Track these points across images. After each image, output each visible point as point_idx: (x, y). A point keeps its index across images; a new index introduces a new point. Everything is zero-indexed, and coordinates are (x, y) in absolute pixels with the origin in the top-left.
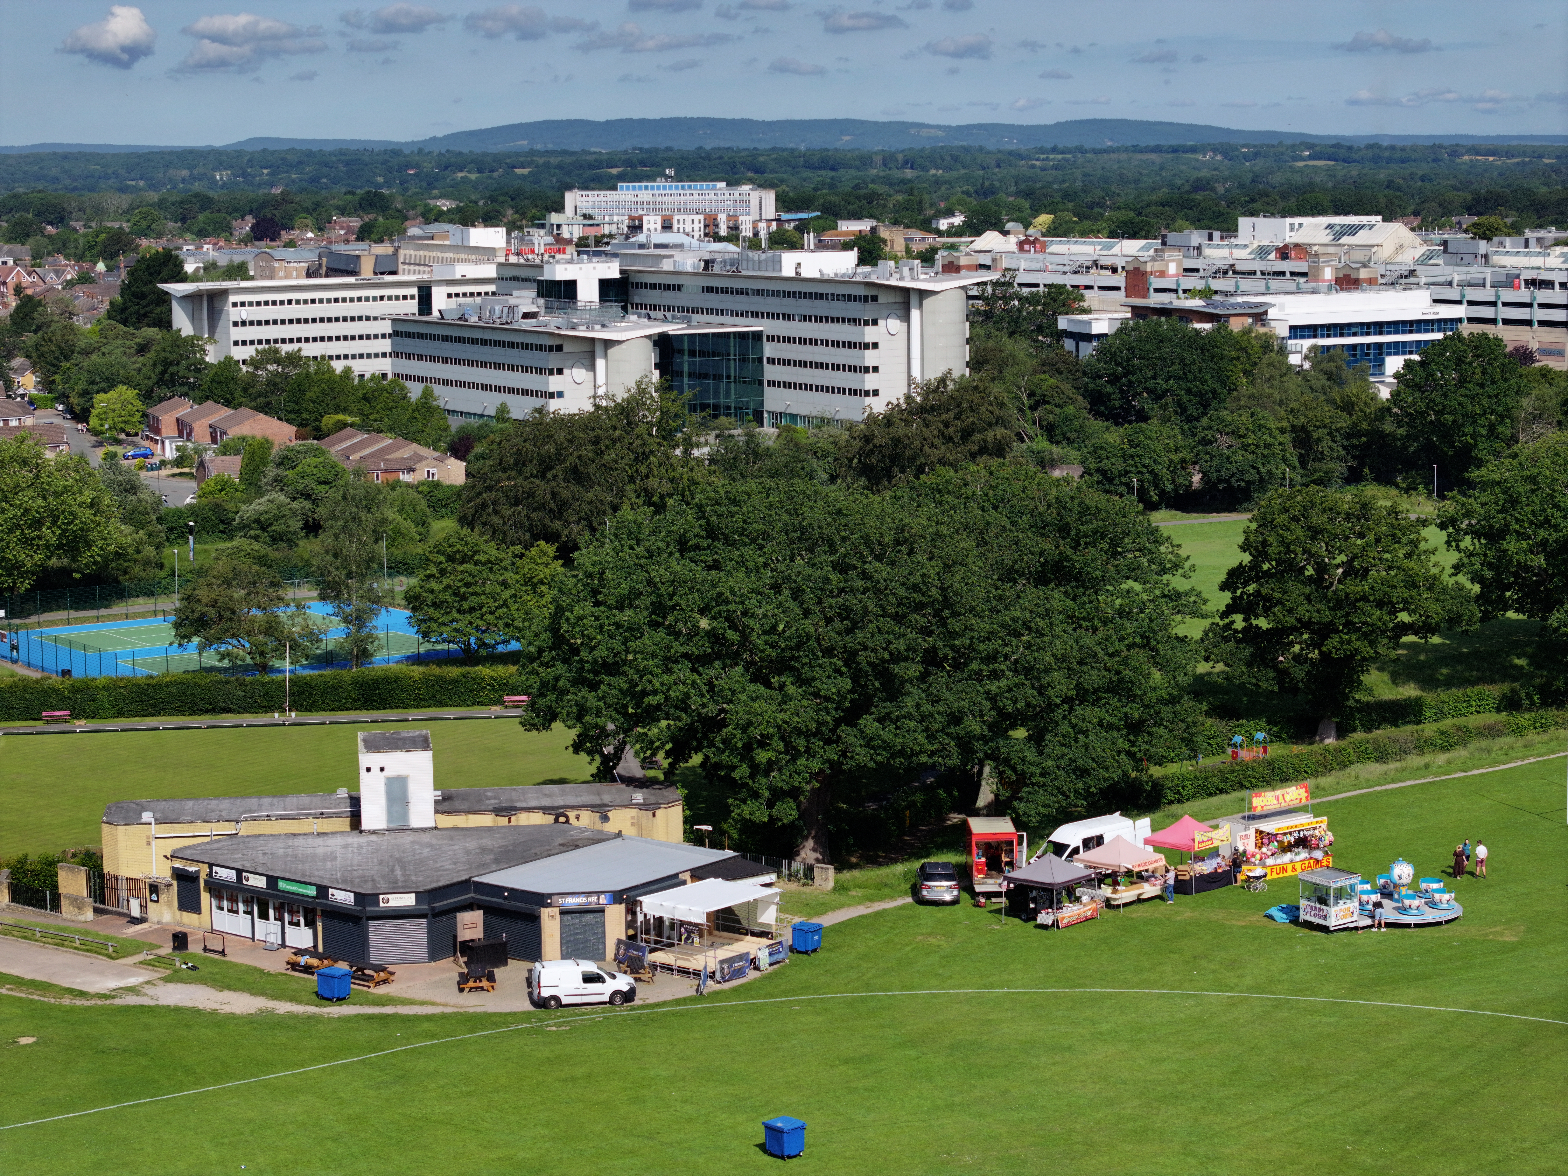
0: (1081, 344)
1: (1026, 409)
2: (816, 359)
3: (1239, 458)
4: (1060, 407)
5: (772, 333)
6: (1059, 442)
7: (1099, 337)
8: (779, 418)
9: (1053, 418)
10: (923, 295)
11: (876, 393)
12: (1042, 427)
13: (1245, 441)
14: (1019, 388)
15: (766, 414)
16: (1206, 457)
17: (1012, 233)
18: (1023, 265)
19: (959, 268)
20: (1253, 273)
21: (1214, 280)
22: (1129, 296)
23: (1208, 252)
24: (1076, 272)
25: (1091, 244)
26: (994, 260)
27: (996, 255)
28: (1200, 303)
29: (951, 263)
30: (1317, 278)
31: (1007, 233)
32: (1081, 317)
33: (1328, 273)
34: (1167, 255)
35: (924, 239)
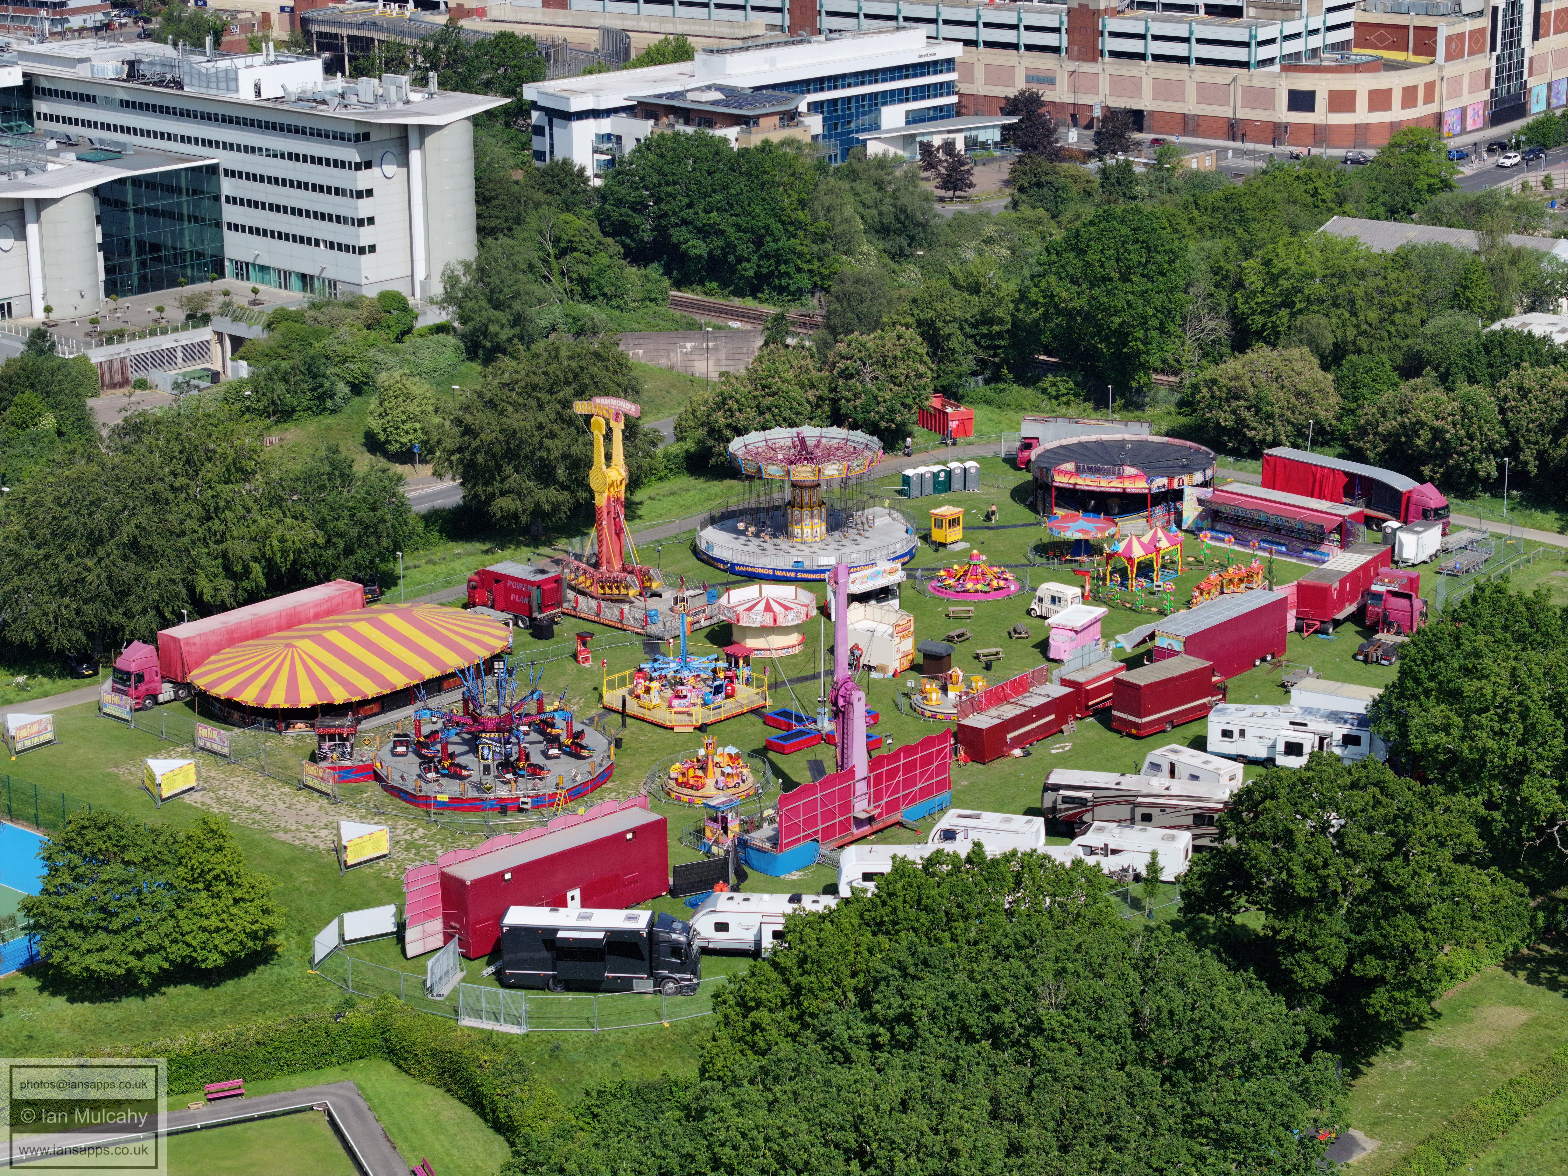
0: (556, 121)
1: (552, 259)
2: (291, 203)
3: (888, 395)
4: (589, 254)
5: (230, 167)
6: (594, 297)
7: (581, 115)
8: (243, 269)
9: (584, 271)
10: (425, 130)
11: (372, 249)
12: (571, 280)
13: (893, 372)
14: (543, 236)
15: (227, 263)
16: (850, 395)
22: (546, 4)
28: (719, 96)
32: (551, 87)
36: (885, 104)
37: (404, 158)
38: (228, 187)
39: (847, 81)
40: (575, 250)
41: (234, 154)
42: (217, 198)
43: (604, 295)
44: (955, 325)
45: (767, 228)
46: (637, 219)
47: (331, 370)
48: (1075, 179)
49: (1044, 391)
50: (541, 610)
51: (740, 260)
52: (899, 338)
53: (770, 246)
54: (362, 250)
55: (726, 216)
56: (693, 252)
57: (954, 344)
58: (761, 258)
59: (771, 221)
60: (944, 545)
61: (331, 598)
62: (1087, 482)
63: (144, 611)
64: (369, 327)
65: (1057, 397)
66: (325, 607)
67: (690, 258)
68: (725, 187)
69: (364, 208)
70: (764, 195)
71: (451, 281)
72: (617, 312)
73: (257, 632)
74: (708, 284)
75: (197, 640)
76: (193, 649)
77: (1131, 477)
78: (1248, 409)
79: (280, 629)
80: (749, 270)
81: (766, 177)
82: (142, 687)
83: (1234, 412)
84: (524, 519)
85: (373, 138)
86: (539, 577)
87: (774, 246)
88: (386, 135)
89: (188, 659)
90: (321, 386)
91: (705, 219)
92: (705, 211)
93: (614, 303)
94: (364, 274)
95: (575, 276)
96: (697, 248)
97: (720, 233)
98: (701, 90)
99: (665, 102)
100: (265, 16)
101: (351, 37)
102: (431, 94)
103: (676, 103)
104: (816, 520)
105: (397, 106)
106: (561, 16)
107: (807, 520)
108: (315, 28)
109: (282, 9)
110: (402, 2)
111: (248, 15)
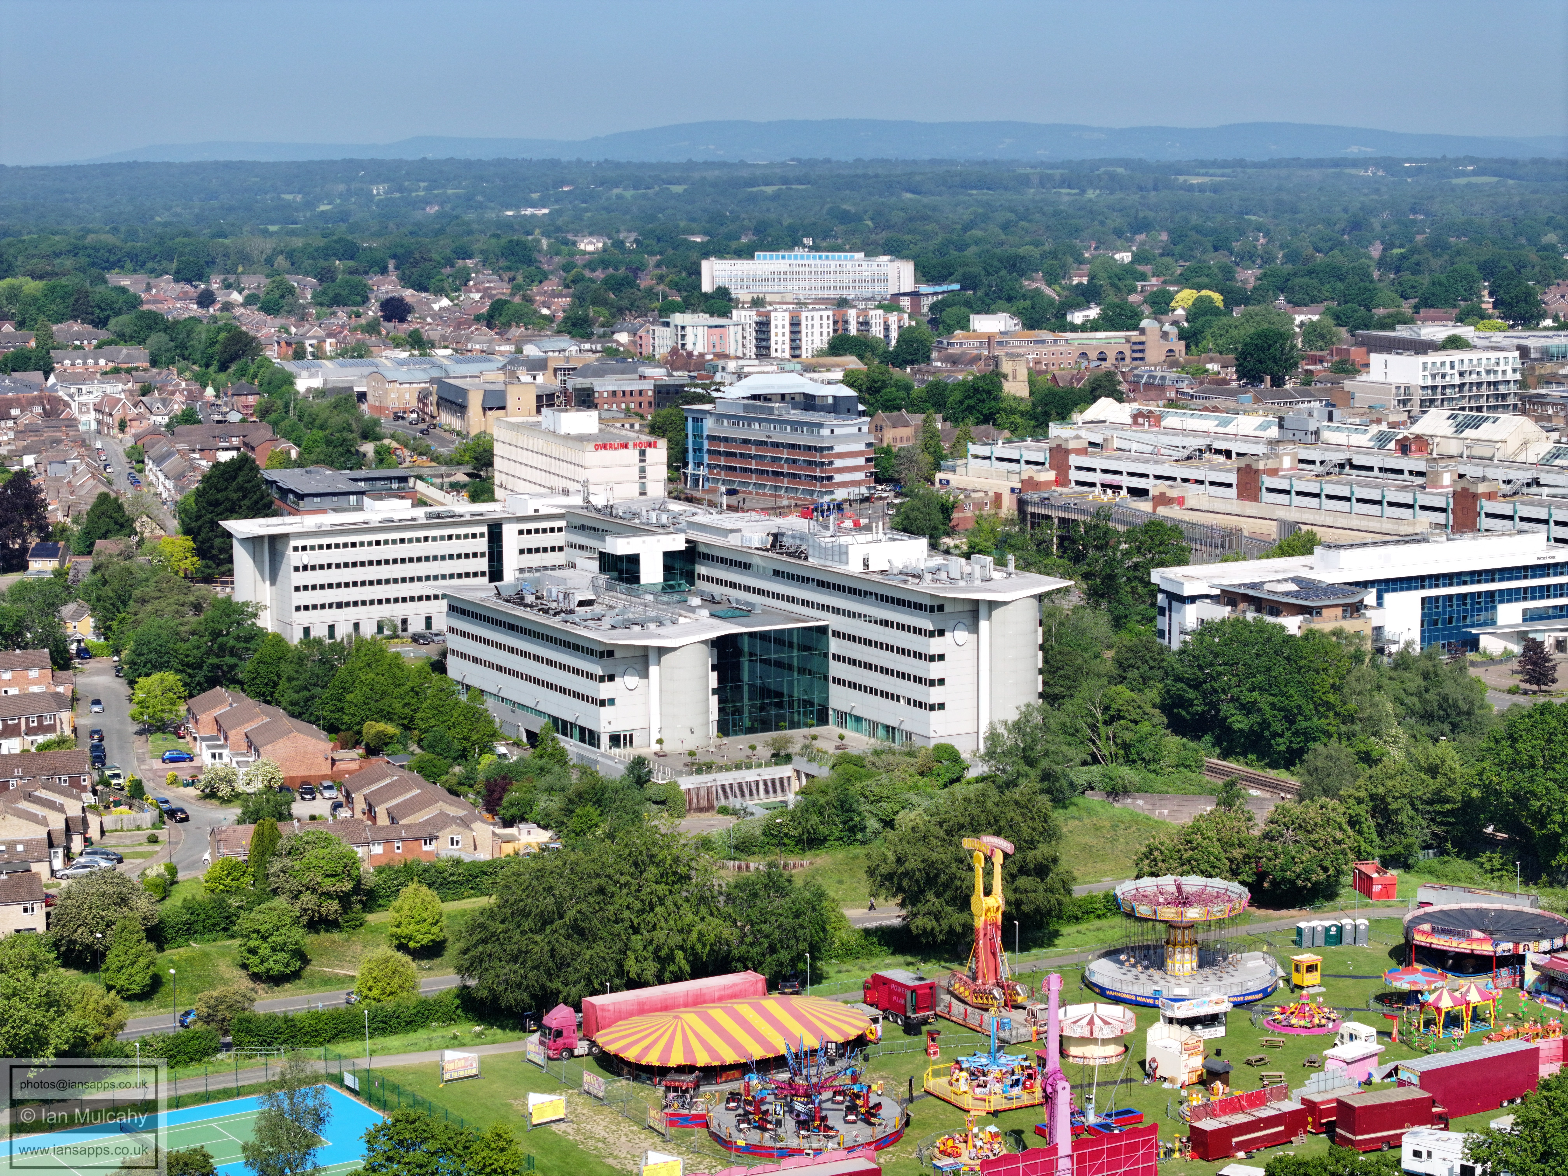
1: (1100, 725)
2: (881, 663)
3: (1305, 857)
4: (1136, 722)
5: (837, 629)
6: (1134, 762)
8: (844, 718)
9: (1128, 736)
10: (993, 605)
11: (942, 706)
12: (1117, 745)
13: (1312, 837)
14: (1093, 703)
15: (831, 712)
16: (1270, 854)
17: (1148, 332)
18: (1134, 446)
19: (1067, 452)
20: (1371, 469)
21: (1328, 482)
22: (1240, 496)
23: (1326, 435)
24: (1189, 458)
25: (1208, 418)
26: (1105, 440)
27: (1107, 433)
28: (1293, 587)
29: (1059, 446)
30: (1435, 484)
31: (1143, 331)
32: (1174, 572)
33: (1447, 479)
34: (1281, 449)
35: (1056, 341)
36: (1502, 601)
37: (974, 629)
38: (835, 646)
39: (1463, 579)
40: (1123, 718)
41: (840, 618)
42: (826, 655)
43: (1143, 759)
44: (1405, 801)
45: (1299, 707)
46: (1192, 694)
47: (865, 808)
49: (1481, 865)
50: (915, 1011)
51: (1275, 735)
52: (1322, 807)
53: (1301, 723)
54: (932, 708)
55: (1266, 695)
56: (1237, 726)
57: (1403, 818)
58: (1293, 734)
59: (1303, 702)
60: (1301, 988)
61: (735, 985)
63: (577, 982)
64: (922, 774)
65: (1492, 871)
66: (729, 992)
67: (1234, 731)
68: (1269, 670)
69: (935, 670)
70: (1299, 678)
71: (993, 737)
72: (1152, 776)
73: (666, 1007)
74: (1250, 756)
75: (611, 1008)
76: (607, 1014)
77: (1477, 940)
79: (686, 1005)
80: (1281, 745)
81: (1303, 662)
82: (560, 1041)
84: (940, 938)
85: (947, 610)
86: (917, 983)
87: (1304, 724)
88: (959, 608)
89: (601, 1022)
90: (852, 819)
91: (1248, 697)
92: (1250, 691)
93: (1151, 767)
94: (932, 728)
95: (1119, 741)
96: (1240, 722)
97: (1260, 710)
98: (1279, 581)
99: (1242, 591)
100: (998, 496)
101: (1059, 518)
102: (1010, 574)
103: (1251, 592)
104: (1187, 956)
105: (978, 583)
106: (1250, 507)
107: (1178, 956)
108: (1030, 509)
109: (1013, 490)
110: (1117, 488)
111: (982, 494)
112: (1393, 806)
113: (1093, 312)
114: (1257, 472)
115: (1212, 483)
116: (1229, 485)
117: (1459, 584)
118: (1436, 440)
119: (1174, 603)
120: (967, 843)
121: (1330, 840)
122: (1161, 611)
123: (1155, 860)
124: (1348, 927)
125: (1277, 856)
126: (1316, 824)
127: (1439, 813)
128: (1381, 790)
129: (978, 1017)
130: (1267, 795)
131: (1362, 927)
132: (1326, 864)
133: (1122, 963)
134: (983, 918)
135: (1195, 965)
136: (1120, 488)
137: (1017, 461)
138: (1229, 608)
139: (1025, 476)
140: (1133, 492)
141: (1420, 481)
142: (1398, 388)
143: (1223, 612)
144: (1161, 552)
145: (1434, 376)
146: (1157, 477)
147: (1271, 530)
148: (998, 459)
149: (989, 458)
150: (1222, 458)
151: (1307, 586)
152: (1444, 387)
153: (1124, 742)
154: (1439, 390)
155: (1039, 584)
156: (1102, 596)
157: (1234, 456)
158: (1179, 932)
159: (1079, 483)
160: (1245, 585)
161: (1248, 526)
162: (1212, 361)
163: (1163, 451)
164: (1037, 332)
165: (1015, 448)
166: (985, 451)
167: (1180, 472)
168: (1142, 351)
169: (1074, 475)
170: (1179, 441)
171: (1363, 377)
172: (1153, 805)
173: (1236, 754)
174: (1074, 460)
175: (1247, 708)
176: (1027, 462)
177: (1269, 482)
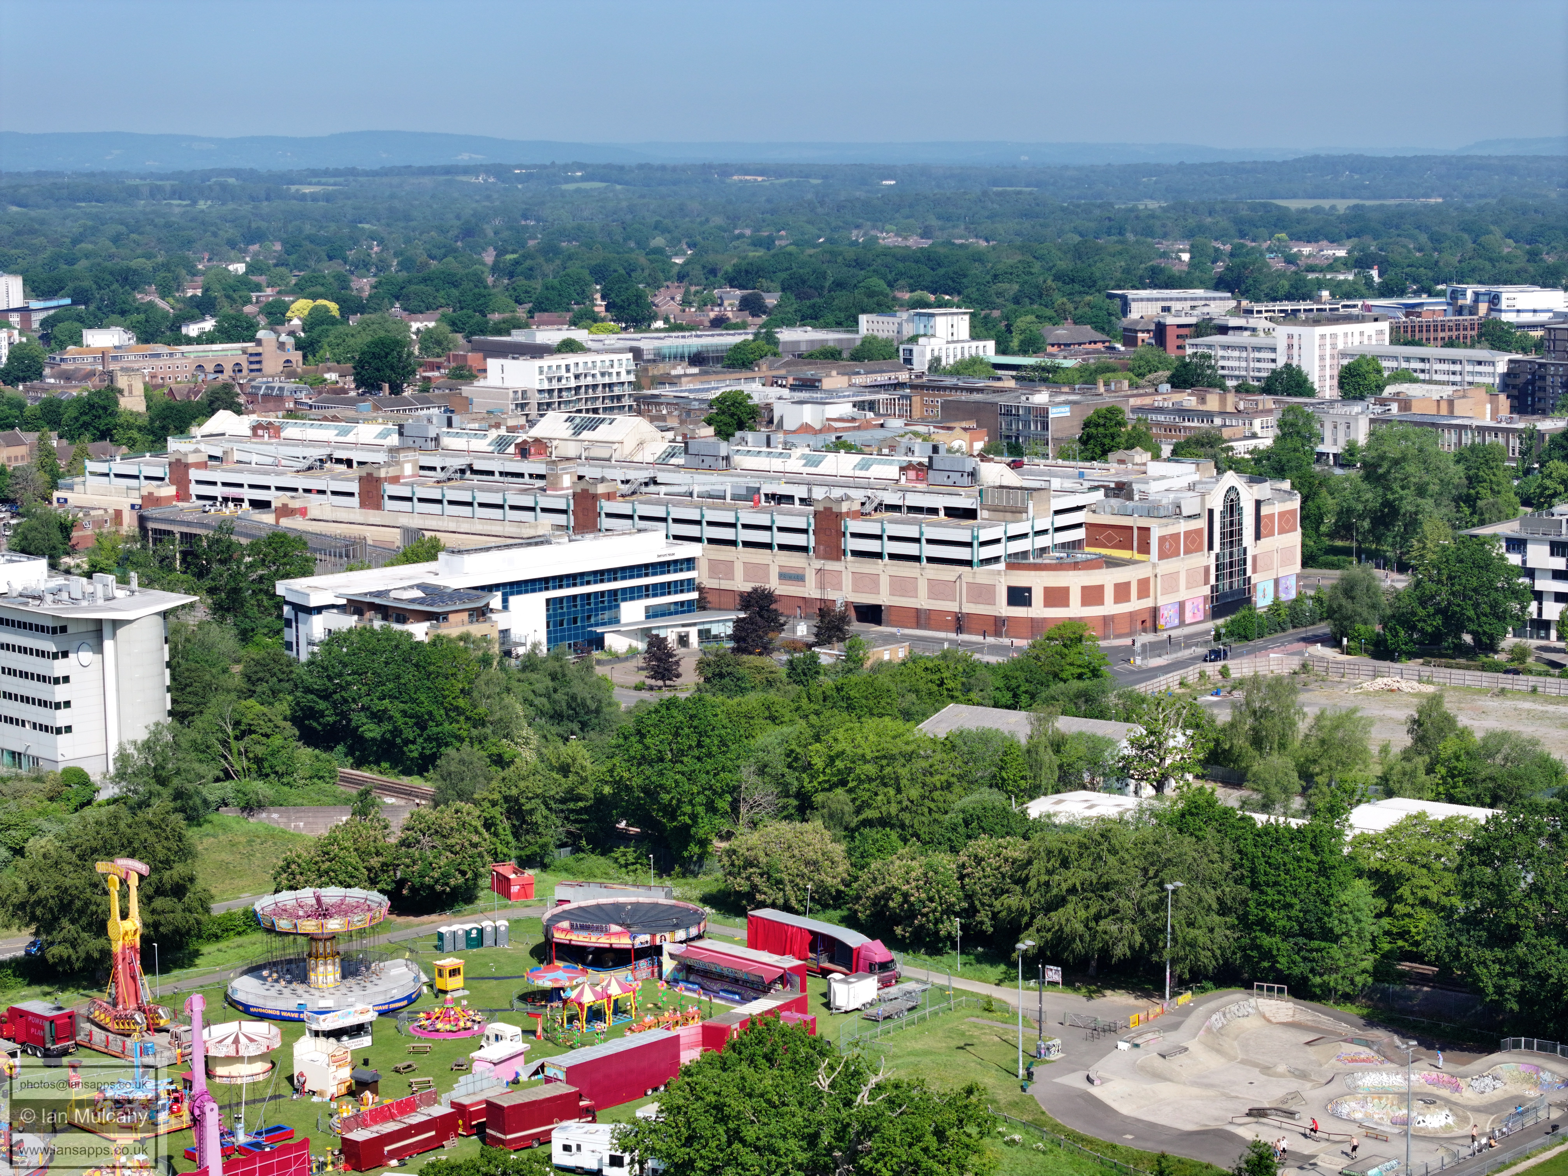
1: (231, 741)
2: (3, 688)
3: (443, 861)
4: (267, 736)
7: (319, 610)
9: (260, 750)
10: (116, 624)
11: (69, 729)
12: (249, 760)
13: (449, 842)
14: (224, 719)
16: (408, 861)
17: (264, 343)
18: (255, 458)
19: (187, 466)
20: (492, 473)
21: (450, 488)
22: (363, 505)
23: (446, 441)
24: (310, 468)
25: (327, 428)
26: (225, 453)
27: (227, 446)
28: (419, 594)
29: (178, 461)
30: (555, 486)
31: (259, 343)
32: (299, 584)
33: (567, 481)
34: (402, 456)
35: (171, 354)
36: (625, 600)
37: (99, 649)
39: (586, 579)
40: (254, 732)
43: (276, 773)
44: (538, 801)
45: (430, 713)
46: (322, 705)
48: (759, 670)
49: (616, 860)
50: (54, 1042)
51: (407, 742)
52: (457, 812)
53: (432, 729)
54: (59, 731)
55: (396, 702)
56: (369, 735)
57: (537, 818)
58: (425, 740)
59: (433, 708)
60: (445, 992)
62: (580, 938)
64: (51, 799)
65: (626, 866)
67: (366, 740)
68: (398, 677)
69: (60, 693)
70: (429, 684)
71: (123, 758)
72: (286, 789)
74: (383, 764)
77: (616, 934)
78: (762, 875)
80: (414, 751)
81: (432, 668)
83: (748, 878)
84: (77, 965)
85: (69, 630)
86: (55, 1013)
87: (435, 730)
88: (82, 629)
91: (379, 705)
92: (380, 699)
93: (285, 780)
94: (60, 752)
95: (251, 755)
96: (372, 731)
97: (391, 718)
98: (404, 588)
99: (368, 599)
100: (118, 513)
101: (182, 533)
102: (133, 592)
103: (377, 601)
104: (330, 968)
105: (100, 602)
106: (373, 516)
107: (321, 969)
108: (151, 525)
109: (133, 506)
110: (238, 501)
111: (101, 512)
112: (527, 807)
113: (209, 325)
114: (378, 480)
115: (334, 493)
116: (351, 494)
117: (582, 584)
118: (555, 443)
119: (300, 615)
120: (101, 867)
121: (466, 844)
122: (288, 623)
123: (293, 873)
124: (489, 929)
125: (414, 862)
126: (452, 829)
127: (572, 811)
128: (514, 792)
129: (120, 1043)
130: (402, 802)
131: (503, 929)
132: (464, 867)
133: (265, 979)
134: (121, 943)
135: (338, 976)
136: (242, 500)
137: (136, 477)
138: (356, 617)
139: (145, 492)
140: (256, 504)
141: (540, 483)
142: (516, 392)
143: (350, 621)
144: (285, 564)
145: (550, 380)
146: (278, 488)
147: (395, 537)
148: (117, 475)
149: (107, 475)
150: (343, 468)
151: (432, 592)
152: (560, 390)
153: (256, 757)
154: (556, 393)
155: (165, 601)
156: (228, 610)
157: (355, 465)
158: (321, 944)
159: (200, 497)
160: (371, 594)
161: (372, 535)
162: (329, 370)
163: (284, 462)
164: (152, 345)
165: (133, 464)
166: (103, 467)
167: (301, 482)
168: (259, 362)
169: (195, 489)
170: (299, 452)
171: (481, 383)
172: (289, 818)
173: (369, 763)
174: (194, 474)
175: (378, 717)
176: (147, 478)
177: (391, 489)
